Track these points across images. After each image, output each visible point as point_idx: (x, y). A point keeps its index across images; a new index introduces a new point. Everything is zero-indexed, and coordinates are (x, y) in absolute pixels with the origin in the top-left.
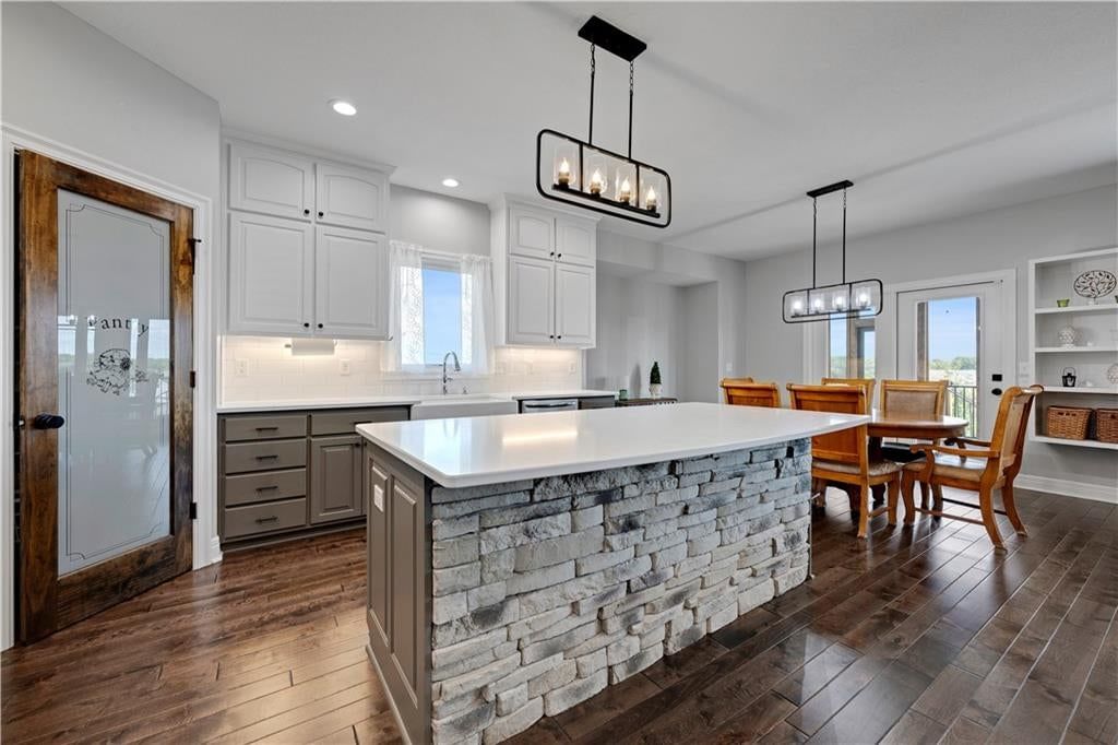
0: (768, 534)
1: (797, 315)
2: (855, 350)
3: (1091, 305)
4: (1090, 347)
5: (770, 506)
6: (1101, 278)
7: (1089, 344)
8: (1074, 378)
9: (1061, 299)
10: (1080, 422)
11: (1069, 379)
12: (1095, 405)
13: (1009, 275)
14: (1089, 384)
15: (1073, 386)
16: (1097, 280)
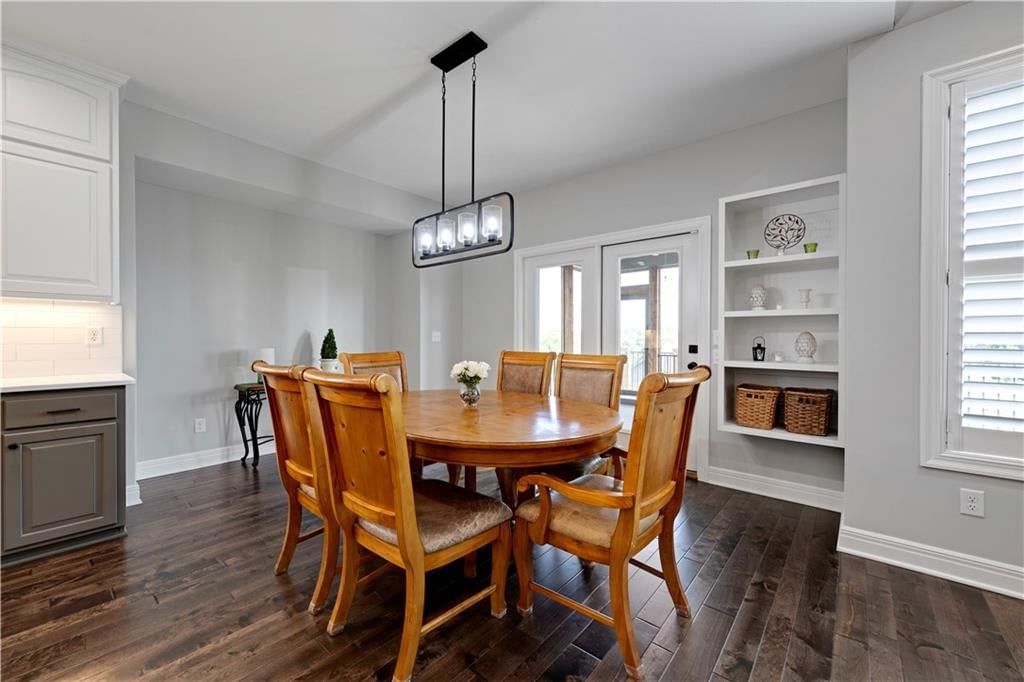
1: (426, 256)
3: (780, 257)
4: (778, 311)
6: (790, 223)
7: (779, 307)
8: (763, 349)
9: (751, 249)
10: (767, 405)
11: (759, 351)
12: (784, 384)
14: (778, 359)
15: (763, 360)
16: (786, 227)
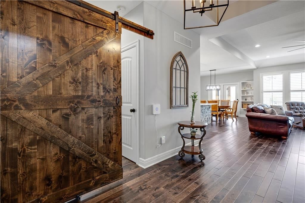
0: (207, 117)
1: (208, 90)
2: (217, 94)
3: (248, 89)
5: (207, 114)
7: (248, 94)
9: (244, 88)
11: (246, 99)
12: (249, 103)
13: (239, 83)
16: (249, 85)
